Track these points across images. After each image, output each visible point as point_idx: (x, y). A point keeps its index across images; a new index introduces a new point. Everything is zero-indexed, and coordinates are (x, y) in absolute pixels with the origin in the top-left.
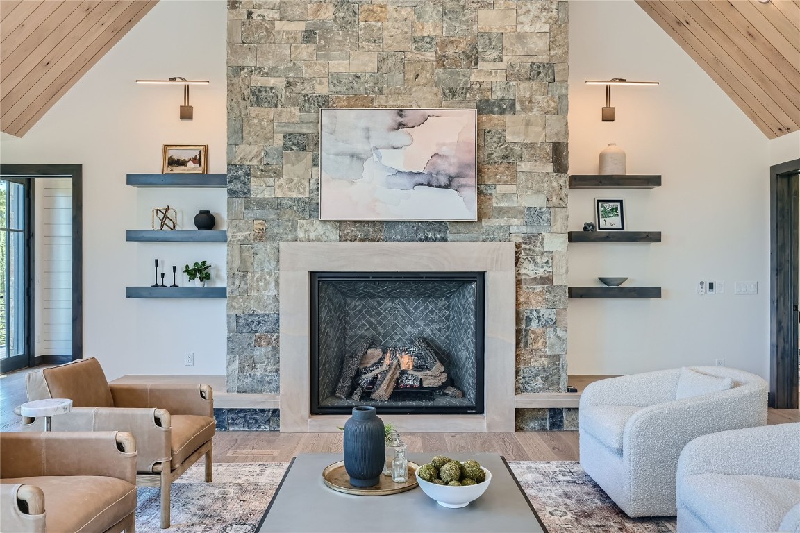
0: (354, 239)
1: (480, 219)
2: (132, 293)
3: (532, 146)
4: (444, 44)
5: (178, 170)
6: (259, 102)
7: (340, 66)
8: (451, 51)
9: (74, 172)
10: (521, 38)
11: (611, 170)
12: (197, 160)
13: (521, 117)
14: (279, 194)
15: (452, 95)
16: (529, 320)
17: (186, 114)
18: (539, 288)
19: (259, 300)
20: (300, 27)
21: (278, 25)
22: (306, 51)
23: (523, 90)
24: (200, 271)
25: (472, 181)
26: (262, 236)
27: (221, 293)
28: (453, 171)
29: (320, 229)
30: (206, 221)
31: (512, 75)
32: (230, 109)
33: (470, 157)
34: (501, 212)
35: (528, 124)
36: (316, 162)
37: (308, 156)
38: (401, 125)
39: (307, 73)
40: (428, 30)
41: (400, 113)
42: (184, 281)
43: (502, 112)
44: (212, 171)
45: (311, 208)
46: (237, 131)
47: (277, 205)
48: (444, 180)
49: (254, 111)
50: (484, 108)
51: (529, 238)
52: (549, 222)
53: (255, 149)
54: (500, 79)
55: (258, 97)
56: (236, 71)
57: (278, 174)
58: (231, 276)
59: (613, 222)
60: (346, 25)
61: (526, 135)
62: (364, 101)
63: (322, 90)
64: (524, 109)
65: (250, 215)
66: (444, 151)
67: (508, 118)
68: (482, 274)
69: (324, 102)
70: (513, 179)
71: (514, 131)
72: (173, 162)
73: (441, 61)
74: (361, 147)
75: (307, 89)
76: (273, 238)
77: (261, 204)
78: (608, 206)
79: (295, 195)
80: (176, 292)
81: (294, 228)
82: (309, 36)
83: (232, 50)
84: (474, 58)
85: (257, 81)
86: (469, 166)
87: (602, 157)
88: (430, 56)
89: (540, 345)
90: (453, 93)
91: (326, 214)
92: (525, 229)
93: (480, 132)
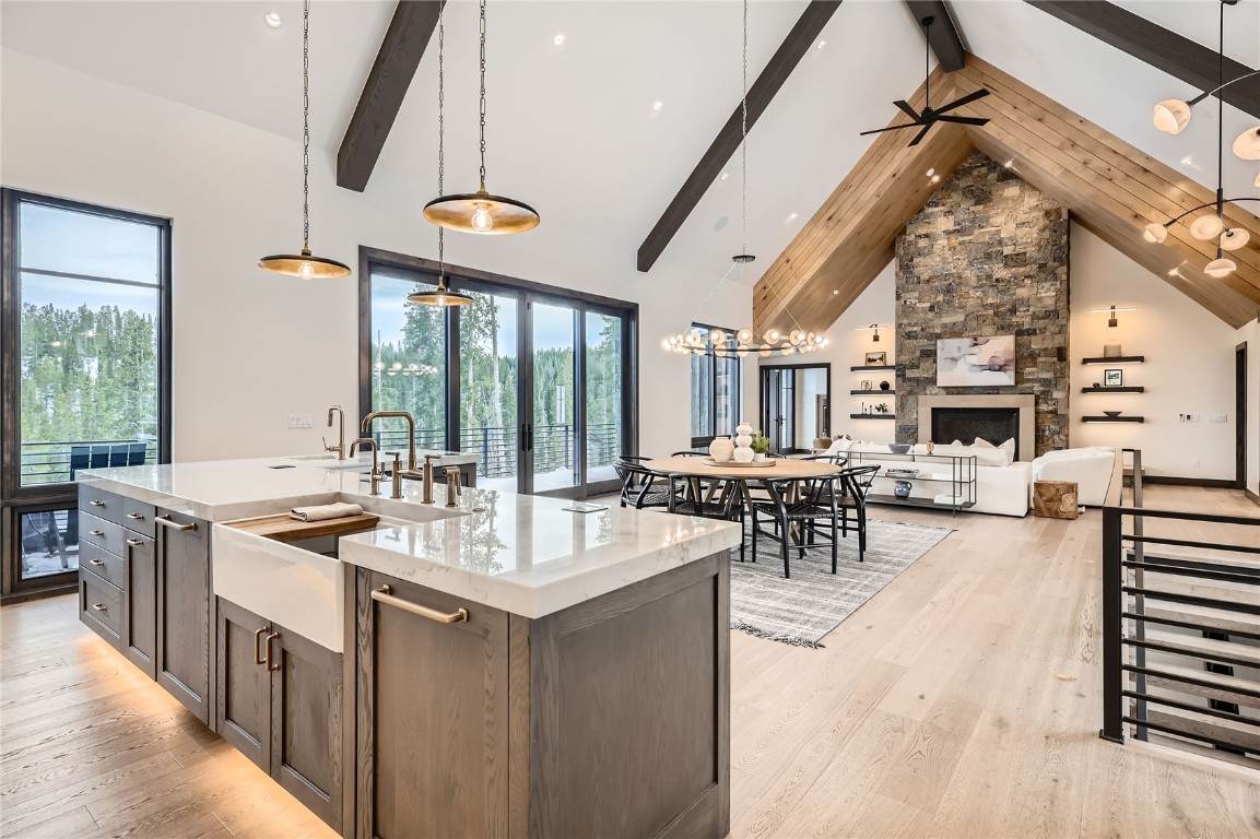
0: (953, 394)
1: (1016, 384)
2: (853, 416)
3: (1046, 349)
4: (998, 306)
5: (873, 364)
6: (909, 338)
7: (947, 320)
8: (1002, 309)
9: (828, 366)
10: (1040, 299)
11: (1111, 354)
12: (881, 359)
13: (1039, 337)
14: (918, 375)
15: (1003, 329)
16: (1044, 431)
17: (876, 339)
18: (1049, 416)
19: (909, 420)
20: (928, 305)
21: (918, 305)
22: (931, 315)
23: (1042, 323)
24: (881, 408)
25: (1013, 368)
26: (911, 393)
27: (892, 417)
28: (1002, 363)
29: (937, 390)
30: (885, 386)
31: (1034, 317)
32: (897, 342)
33: (1012, 357)
34: (1028, 381)
35: (1043, 339)
36: (935, 362)
37: (932, 360)
38: (976, 345)
39: (931, 324)
40: (990, 301)
41: (975, 339)
42: (875, 412)
43: (1029, 335)
44: (888, 364)
45: (933, 381)
46: (900, 350)
47: (917, 380)
48: (997, 368)
49: (907, 341)
50: (1019, 333)
51: (1043, 392)
52: (1056, 385)
53: (907, 357)
54: (1028, 319)
55: (909, 336)
56: (899, 326)
57: (918, 367)
58: (897, 410)
59: (1117, 382)
60: (949, 302)
61: (1043, 344)
62: (959, 335)
63: (938, 331)
64: (1041, 332)
65: (905, 385)
66: (998, 354)
67: (1033, 338)
68: (1018, 409)
69: (939, 336)
70: (1035, 365)
71: (1036, 344)
72: (870, 360)
73: (996, 314)
74: (956, 355)
75: (931, 331)
76: (915, 394)
77: (910, 380)
78: (1112, 373)
79: (926, 375)
80: (871, 416)
81: (925, 389)
82: (932, 309)
83: (898, 317)
84: (1013, 311)
85: (909, 329)
86: (1011, 361)
87: (1105, 348)
88: (991, 312)
89: (1050, 442)
90: (1003, 328)
91: (938, 385)
92: (1041, 389)
93: (1017, 344)
